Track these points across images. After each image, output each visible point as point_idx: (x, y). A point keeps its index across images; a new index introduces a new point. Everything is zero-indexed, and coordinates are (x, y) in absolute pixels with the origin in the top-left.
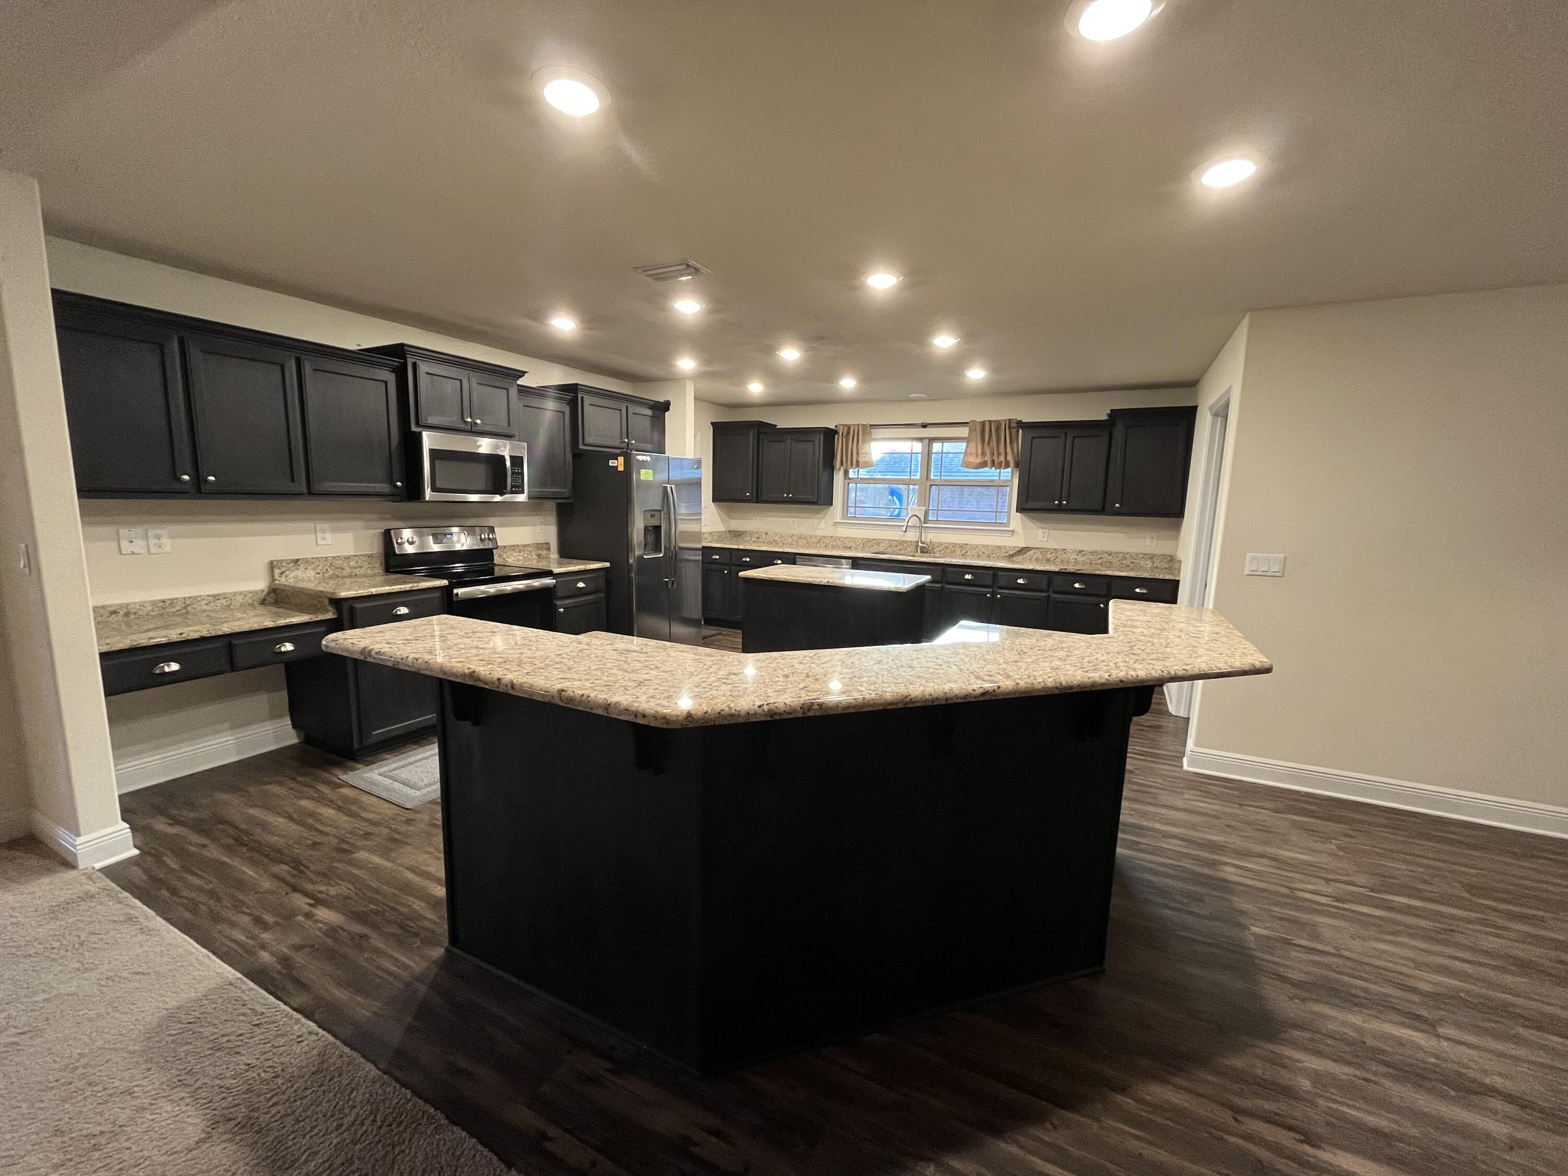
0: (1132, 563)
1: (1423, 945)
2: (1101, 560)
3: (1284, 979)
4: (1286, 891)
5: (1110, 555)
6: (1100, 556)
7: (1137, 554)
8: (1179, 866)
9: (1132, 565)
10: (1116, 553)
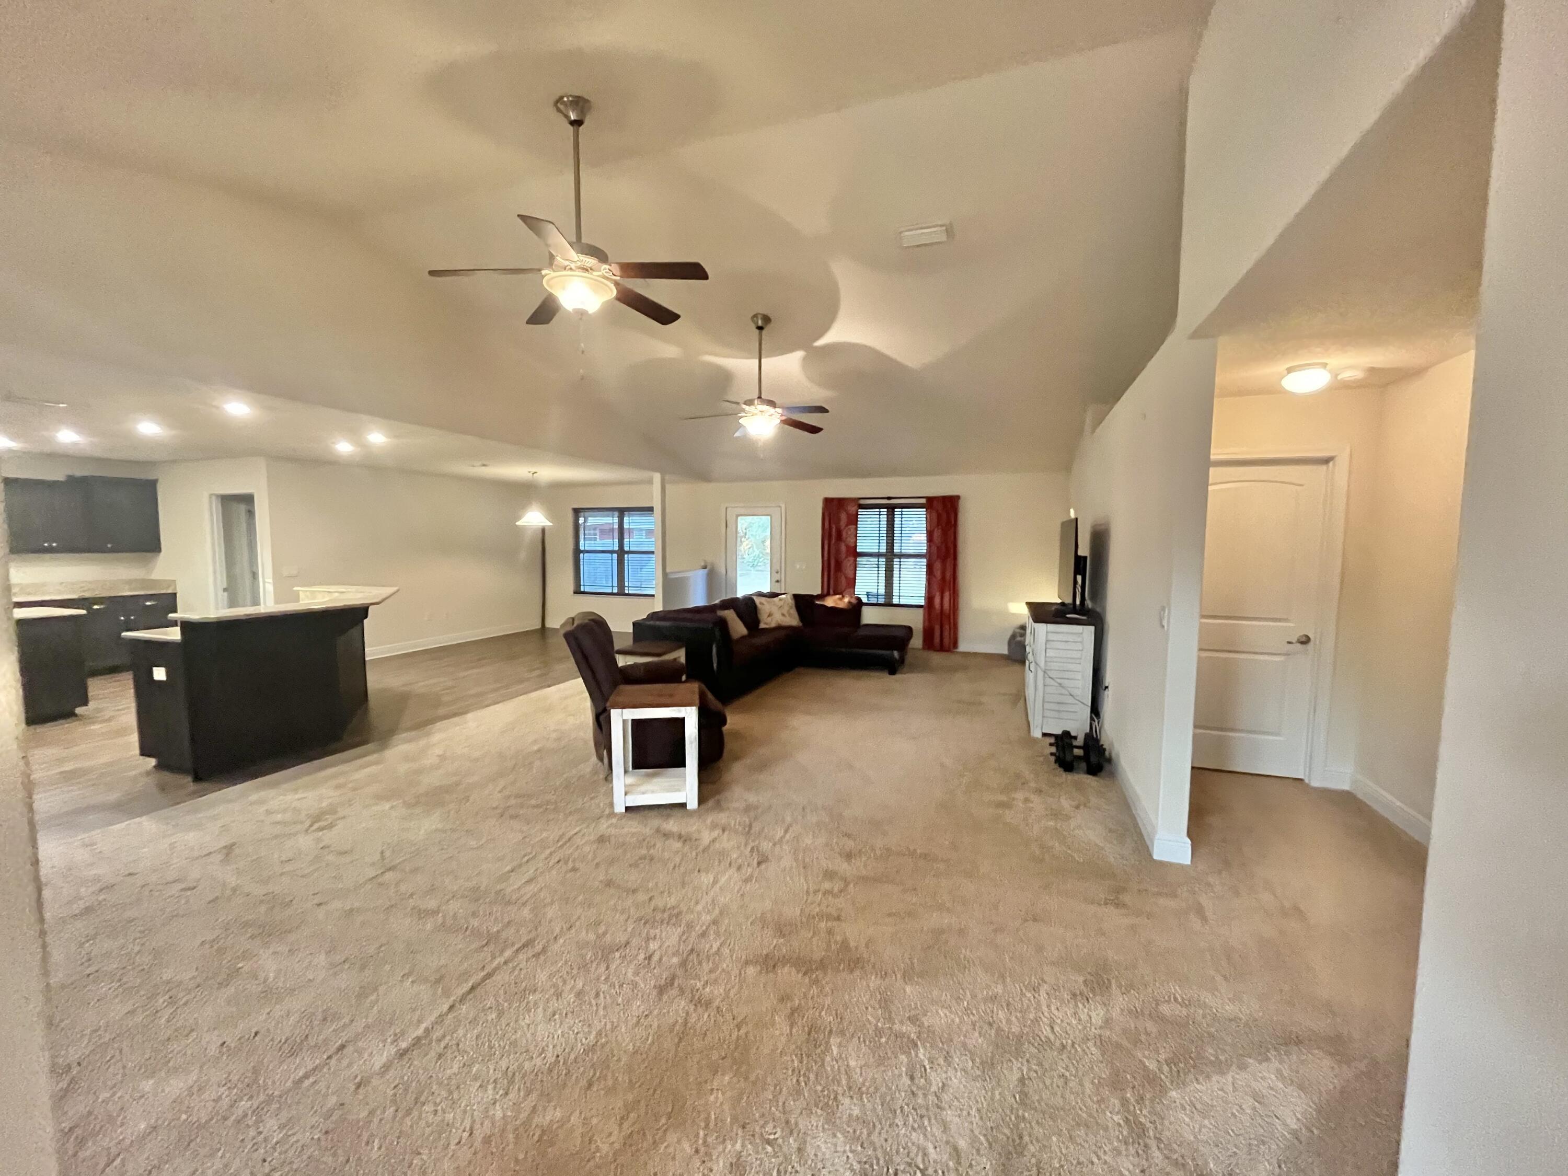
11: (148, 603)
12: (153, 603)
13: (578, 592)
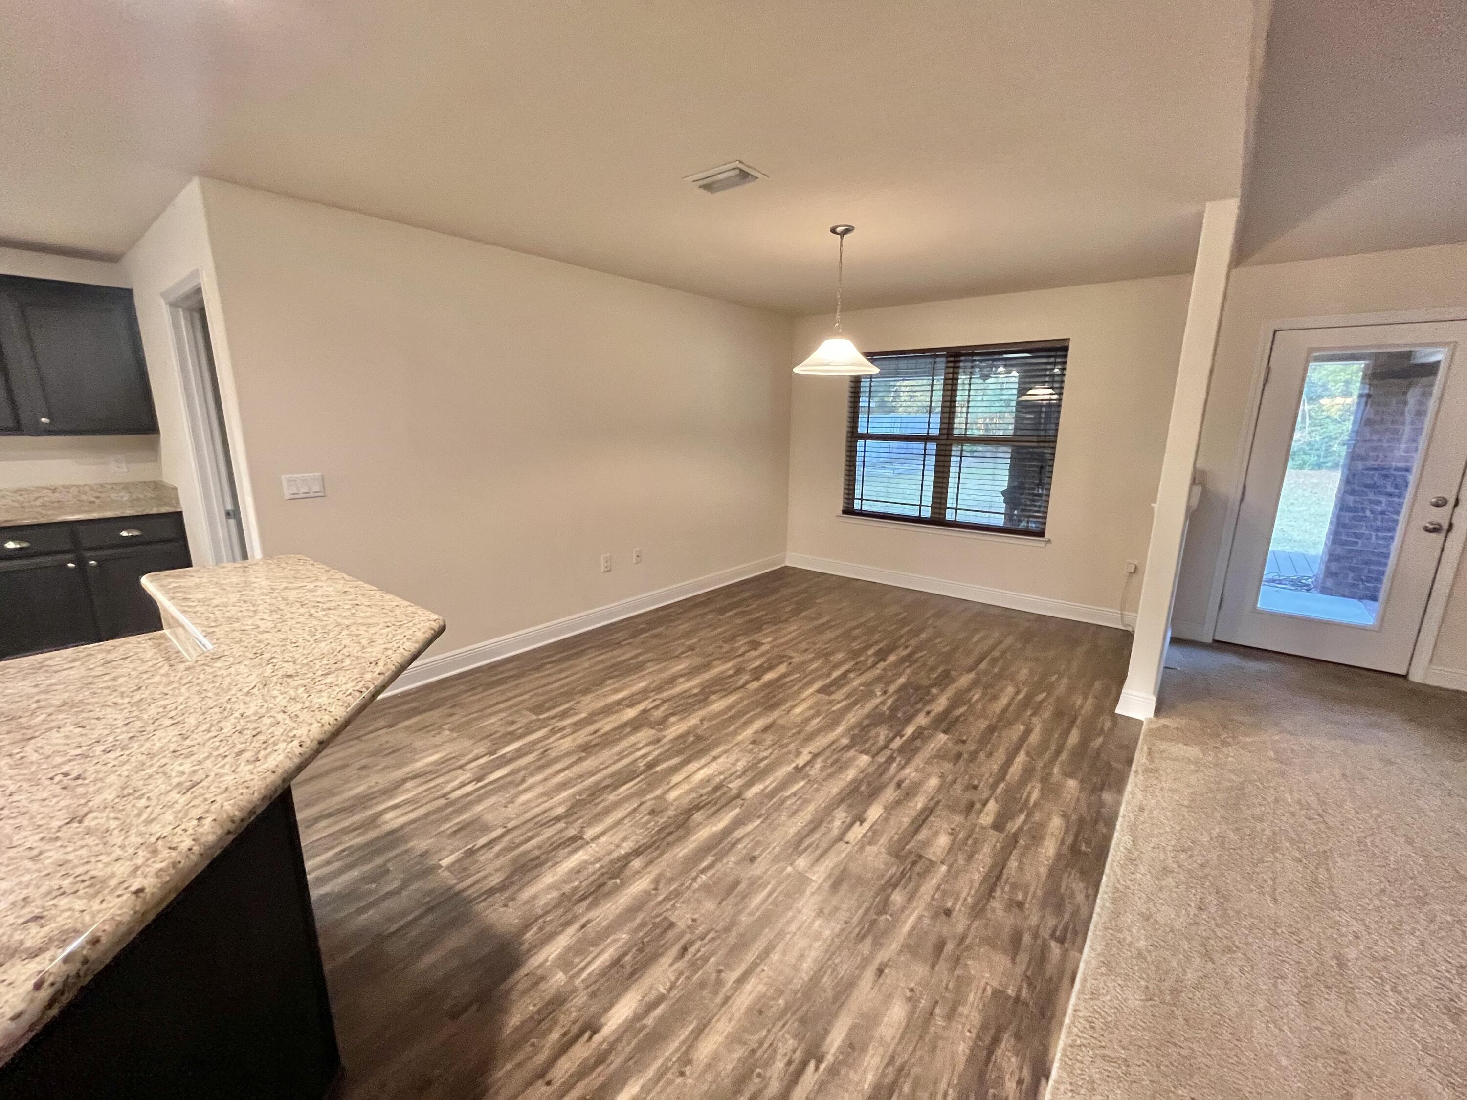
0: (98, 497)
1: (540, 777)
2: (40, 500)
3: (491, 892)
4: (443, 801)
5: (54, 490)
6: (36, 495)
7: (102, 486)
8: (343, 851)
9: (97, 501)
10: (64, 487)
11: (124, 534)
12: (136, 533)
13: (849, 511)
